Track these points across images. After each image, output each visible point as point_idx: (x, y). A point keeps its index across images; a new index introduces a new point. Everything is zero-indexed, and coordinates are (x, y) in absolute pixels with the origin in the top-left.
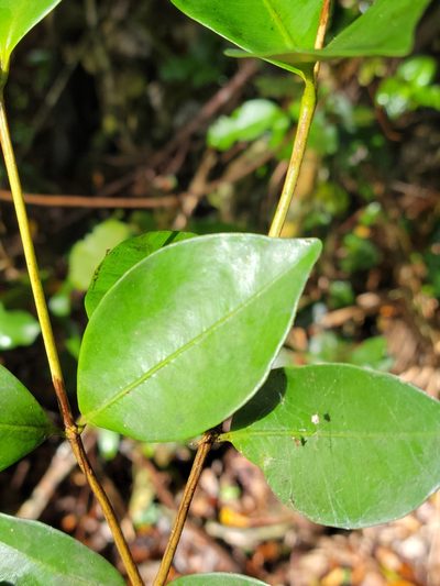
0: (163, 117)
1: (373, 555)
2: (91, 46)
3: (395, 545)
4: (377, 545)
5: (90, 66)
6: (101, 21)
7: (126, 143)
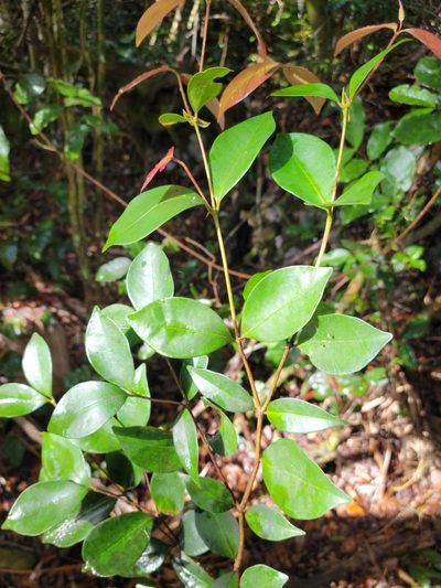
0: (280, 252)
1: (343, 488)
2: (255, 213)
3: (357, 486)
4: (347, 483)
5: (250, 222)
6: (261, 202)
7: (262, 260)
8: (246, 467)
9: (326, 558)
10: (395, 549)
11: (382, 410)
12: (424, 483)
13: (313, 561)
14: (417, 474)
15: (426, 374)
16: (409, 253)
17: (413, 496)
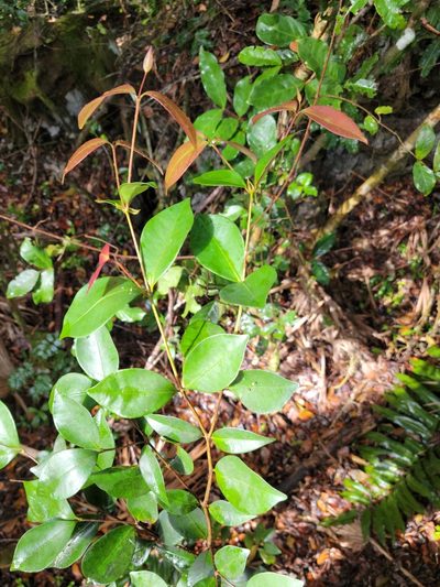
8: (204, 407)
9: (290, 463)
10: (344, 440)
11: (310, 325)
12: (358, 375)
13: (280, 468)
14: (351, 370)
15: (342, 279)
16: (301, 181)
17: (351, 389)
